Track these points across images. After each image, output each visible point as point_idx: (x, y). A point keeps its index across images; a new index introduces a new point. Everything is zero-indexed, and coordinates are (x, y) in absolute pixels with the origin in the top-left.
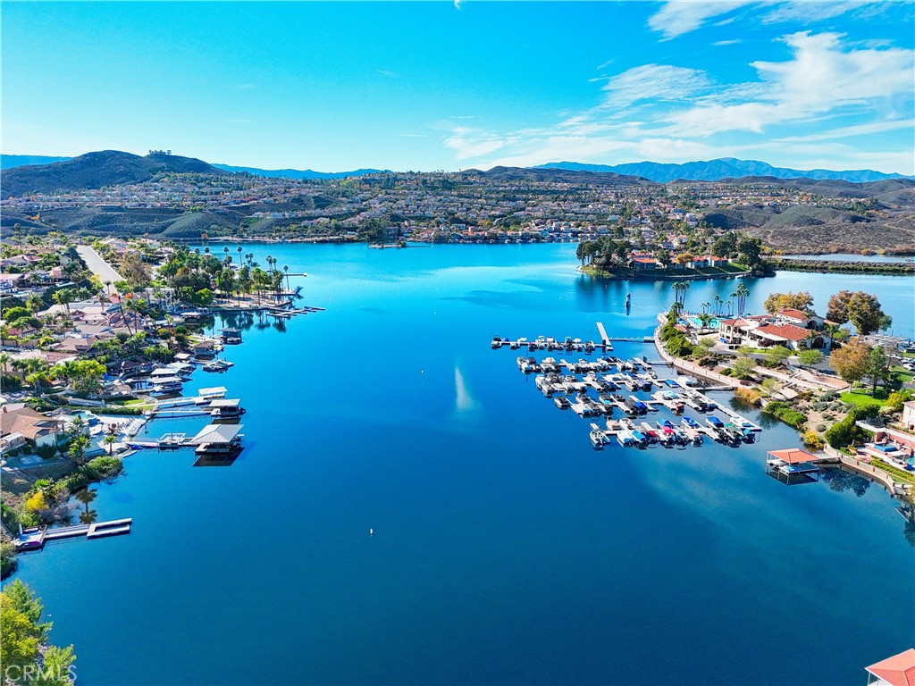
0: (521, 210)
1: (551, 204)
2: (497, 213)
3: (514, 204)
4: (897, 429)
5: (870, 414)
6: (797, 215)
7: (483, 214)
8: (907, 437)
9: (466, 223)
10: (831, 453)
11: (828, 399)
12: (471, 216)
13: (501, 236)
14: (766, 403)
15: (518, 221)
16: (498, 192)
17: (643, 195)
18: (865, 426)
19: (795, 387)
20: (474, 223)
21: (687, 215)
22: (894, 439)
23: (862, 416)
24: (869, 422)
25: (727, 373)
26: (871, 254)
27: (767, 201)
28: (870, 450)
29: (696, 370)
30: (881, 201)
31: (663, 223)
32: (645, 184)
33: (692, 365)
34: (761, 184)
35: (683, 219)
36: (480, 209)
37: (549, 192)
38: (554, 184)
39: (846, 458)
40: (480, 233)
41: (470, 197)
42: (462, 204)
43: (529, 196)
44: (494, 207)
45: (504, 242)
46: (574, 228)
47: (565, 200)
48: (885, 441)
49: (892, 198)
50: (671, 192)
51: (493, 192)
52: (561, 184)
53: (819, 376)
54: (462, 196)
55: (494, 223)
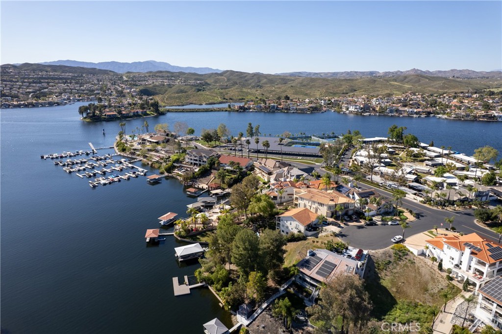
0: (45, 89)
1: (63, 85)
2: (31, 90)
3: (40, 85)
4: (184, 164)
5: (177, 161)
6: (177, 89)
7: (21, 91)
8: (185, 166)
9: (12, 97)
10: (166, 174)
11: (167, 159)
12: (14, 92)
13: (36, 103)
14: (150, 163)
15: (45, 95)
16: (29, 78)
17: (111, 80)
18: (175, 164)
19: (159, 156)
20: (17, 97)
21: (132, 90)
22: (183, 167)
23: (174, 162)
24: (177, 163)
25: (139, 155)
26: (201, 105)
27: (166, 82)
28: (176, 171)
29: (129, 156)
30: (209, 82)
31: (121, 94)
32: (112, 74)
33: (127, 154)
34: (164, 74)
35: (130, 91)
36: (19, 88)
37: (61, 79)
38: (63, 74)
39: (170, 174)
40: (22, 103)
41: (11, 81)
42: (6, 85)
43: (49, 81)
44: (28, 87)
45: (38, 107)
46: (77, 98)
47: (70, 83)
48: (180, 168)
49: (212, 81)
50: (125, 78)
51: (26, 78)
52: (67, 74)
53: (166, 152)
54: (5, 81)
55: (30, 96)
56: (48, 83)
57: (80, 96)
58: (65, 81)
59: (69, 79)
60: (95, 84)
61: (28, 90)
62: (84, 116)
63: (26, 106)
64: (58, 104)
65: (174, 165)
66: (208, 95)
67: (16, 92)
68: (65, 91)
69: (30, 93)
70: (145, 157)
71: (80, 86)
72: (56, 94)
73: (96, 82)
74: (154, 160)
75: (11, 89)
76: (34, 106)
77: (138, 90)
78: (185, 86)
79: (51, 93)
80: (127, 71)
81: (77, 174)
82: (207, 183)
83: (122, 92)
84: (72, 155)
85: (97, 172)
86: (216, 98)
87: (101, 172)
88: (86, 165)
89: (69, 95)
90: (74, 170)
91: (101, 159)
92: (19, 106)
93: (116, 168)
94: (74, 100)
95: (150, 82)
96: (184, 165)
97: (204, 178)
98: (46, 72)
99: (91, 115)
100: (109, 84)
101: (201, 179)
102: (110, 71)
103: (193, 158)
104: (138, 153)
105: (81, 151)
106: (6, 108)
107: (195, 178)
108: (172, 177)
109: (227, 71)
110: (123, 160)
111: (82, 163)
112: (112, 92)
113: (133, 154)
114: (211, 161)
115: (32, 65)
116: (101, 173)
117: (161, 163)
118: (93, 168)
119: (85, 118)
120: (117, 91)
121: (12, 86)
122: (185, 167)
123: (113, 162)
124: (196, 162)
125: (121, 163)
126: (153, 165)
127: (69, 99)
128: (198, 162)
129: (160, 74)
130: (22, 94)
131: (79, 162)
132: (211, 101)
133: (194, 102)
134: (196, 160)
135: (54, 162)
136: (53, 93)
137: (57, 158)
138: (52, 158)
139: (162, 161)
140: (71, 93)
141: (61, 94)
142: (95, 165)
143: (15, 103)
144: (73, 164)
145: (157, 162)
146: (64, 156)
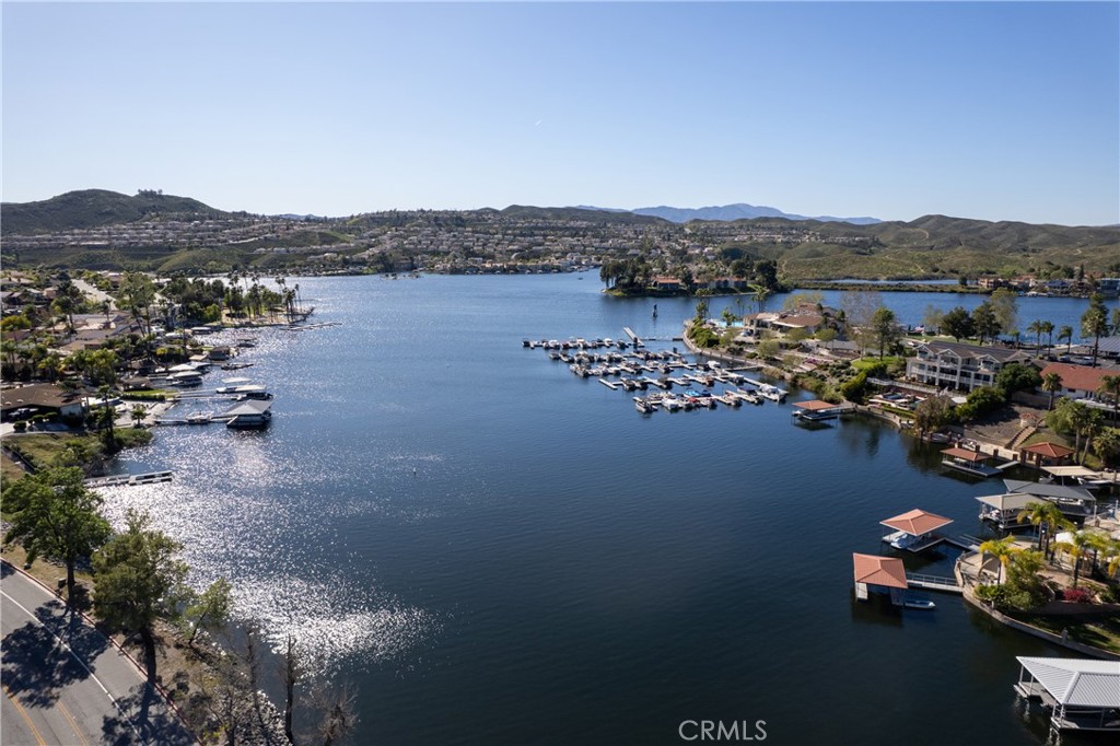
0: (540, 245)
1: (570, 239)
2: (515, 247)
3: (532, 239)
4: (902, 382)
5: (879, 372)
6: (808, 250)
7: (499, 248)
8: (910, 387)
9: (484, 257)
10: (847, 405)
11: (843, 367)
12: (489, 250)
13: (521, 267)
14: (788, 376)
15: (537, 256)
16: (515, 229)
17: (661, 233)
18: (875, 381)
19: (813, 362)
20: (491, 257)
21: (706, 250)
22: (899, 389)
23: (871, 373)
24: (880, 378)
25: (753, 356)
26: (876, 279)
27: (779, 239)
28: (878, 399)
29: (724, 357)
30: (881, 240)
31: (683, 256)
32: (663, 223)
33: (720, 353)
34: (773, 224)
35: (702, 253)
36: (497, 244)
37: (567, 229)
38: (572, 223)
39: (859, 406)
40: (498, 265)
41: (486, 233)
42: (478, 239)
43: (548, 232)
44: (511, 243)
45: (523, 273)
46: (594, 261)
47: (584, 236)
48: (891, 392)
49: (891, 238)
50: (688, 231)
51: (510, 229)
52: (579, 223)
53: (834, 351)
54: (477, 232)
55: (513, 257)
56: (545, 236)
57: (599, 259)
58: (575, 233)
59: (581, 229)
60: (630, 239)
61: (510, 247)
62: (611, 286)
63: (504, 271)
64: (559, 270)
65: (870, 384)
66: (888, 261)
67: (492, 250)
68: (572, 249)
69: (513, 251)
70: (772, 361)
71: (601, 242)
72: (557, 255)
73: (631, 234)
74: (799, 370)
75: (484, 245)
76: (516, 271)
77: (718, 250)
78: (827, 246)
79: (548, 253)
80: (692, 219)
81: (602, 380)
82: (1007, 441)
83: (684, 252)
84: (590, 345)
85: (649, 380)
86: (912, 269)
87: (659, 381)
88: (622, 366)
89: (579, 255)
90: (594, 371)
91: (656, 358)
92: (492, 271)
93: (697, 379)
94: (587, 265)
95: (742, 238)
96: (903, 386)
97: (988, 427)
98: (544, 218)
99: (626, 281)
100: (657, 239)
101: (980, 428)
102: (659, 219)
103: (938, 364)
104: (750, 351)
105: (607, 339)
106: (472, 273)
107: (954, 423)
108: (869, 415)
109: (929, 218)
110: (711, 364)
111: (611, 360)
112: (663, 253)
113: (739, 352)
114: (1015, 375)
115: (522, 208)
116: (659, 384)
117: (823, 378)
118: (639, 372)
119: (612, 289)
120: (675, 252)
121: (487, 240)
122: (908, 391)
123: (686, 366)
124: (949, 378)
125: (707, 369)
126: (800, 381)
127: (578, 263)
128: (956, 379)
129: (766, 225)
130: (501, 253)
131: (606, 358)
132: (899, 273)
133: (856, 274)
134: (953, 372)
135: (550, 354)
136: (552, 252)
137: (557, 348)
138: (547, 348)
139: (825, 373)
140: (583, 253)
141: (565, 254)
142: (643, 366)
143: (488, 265)
144: (591, 360)
145: (810, 374)
146: (571, 345)
